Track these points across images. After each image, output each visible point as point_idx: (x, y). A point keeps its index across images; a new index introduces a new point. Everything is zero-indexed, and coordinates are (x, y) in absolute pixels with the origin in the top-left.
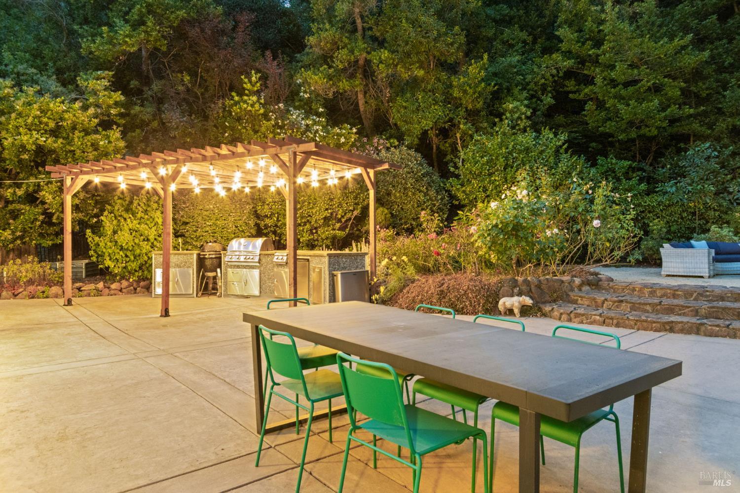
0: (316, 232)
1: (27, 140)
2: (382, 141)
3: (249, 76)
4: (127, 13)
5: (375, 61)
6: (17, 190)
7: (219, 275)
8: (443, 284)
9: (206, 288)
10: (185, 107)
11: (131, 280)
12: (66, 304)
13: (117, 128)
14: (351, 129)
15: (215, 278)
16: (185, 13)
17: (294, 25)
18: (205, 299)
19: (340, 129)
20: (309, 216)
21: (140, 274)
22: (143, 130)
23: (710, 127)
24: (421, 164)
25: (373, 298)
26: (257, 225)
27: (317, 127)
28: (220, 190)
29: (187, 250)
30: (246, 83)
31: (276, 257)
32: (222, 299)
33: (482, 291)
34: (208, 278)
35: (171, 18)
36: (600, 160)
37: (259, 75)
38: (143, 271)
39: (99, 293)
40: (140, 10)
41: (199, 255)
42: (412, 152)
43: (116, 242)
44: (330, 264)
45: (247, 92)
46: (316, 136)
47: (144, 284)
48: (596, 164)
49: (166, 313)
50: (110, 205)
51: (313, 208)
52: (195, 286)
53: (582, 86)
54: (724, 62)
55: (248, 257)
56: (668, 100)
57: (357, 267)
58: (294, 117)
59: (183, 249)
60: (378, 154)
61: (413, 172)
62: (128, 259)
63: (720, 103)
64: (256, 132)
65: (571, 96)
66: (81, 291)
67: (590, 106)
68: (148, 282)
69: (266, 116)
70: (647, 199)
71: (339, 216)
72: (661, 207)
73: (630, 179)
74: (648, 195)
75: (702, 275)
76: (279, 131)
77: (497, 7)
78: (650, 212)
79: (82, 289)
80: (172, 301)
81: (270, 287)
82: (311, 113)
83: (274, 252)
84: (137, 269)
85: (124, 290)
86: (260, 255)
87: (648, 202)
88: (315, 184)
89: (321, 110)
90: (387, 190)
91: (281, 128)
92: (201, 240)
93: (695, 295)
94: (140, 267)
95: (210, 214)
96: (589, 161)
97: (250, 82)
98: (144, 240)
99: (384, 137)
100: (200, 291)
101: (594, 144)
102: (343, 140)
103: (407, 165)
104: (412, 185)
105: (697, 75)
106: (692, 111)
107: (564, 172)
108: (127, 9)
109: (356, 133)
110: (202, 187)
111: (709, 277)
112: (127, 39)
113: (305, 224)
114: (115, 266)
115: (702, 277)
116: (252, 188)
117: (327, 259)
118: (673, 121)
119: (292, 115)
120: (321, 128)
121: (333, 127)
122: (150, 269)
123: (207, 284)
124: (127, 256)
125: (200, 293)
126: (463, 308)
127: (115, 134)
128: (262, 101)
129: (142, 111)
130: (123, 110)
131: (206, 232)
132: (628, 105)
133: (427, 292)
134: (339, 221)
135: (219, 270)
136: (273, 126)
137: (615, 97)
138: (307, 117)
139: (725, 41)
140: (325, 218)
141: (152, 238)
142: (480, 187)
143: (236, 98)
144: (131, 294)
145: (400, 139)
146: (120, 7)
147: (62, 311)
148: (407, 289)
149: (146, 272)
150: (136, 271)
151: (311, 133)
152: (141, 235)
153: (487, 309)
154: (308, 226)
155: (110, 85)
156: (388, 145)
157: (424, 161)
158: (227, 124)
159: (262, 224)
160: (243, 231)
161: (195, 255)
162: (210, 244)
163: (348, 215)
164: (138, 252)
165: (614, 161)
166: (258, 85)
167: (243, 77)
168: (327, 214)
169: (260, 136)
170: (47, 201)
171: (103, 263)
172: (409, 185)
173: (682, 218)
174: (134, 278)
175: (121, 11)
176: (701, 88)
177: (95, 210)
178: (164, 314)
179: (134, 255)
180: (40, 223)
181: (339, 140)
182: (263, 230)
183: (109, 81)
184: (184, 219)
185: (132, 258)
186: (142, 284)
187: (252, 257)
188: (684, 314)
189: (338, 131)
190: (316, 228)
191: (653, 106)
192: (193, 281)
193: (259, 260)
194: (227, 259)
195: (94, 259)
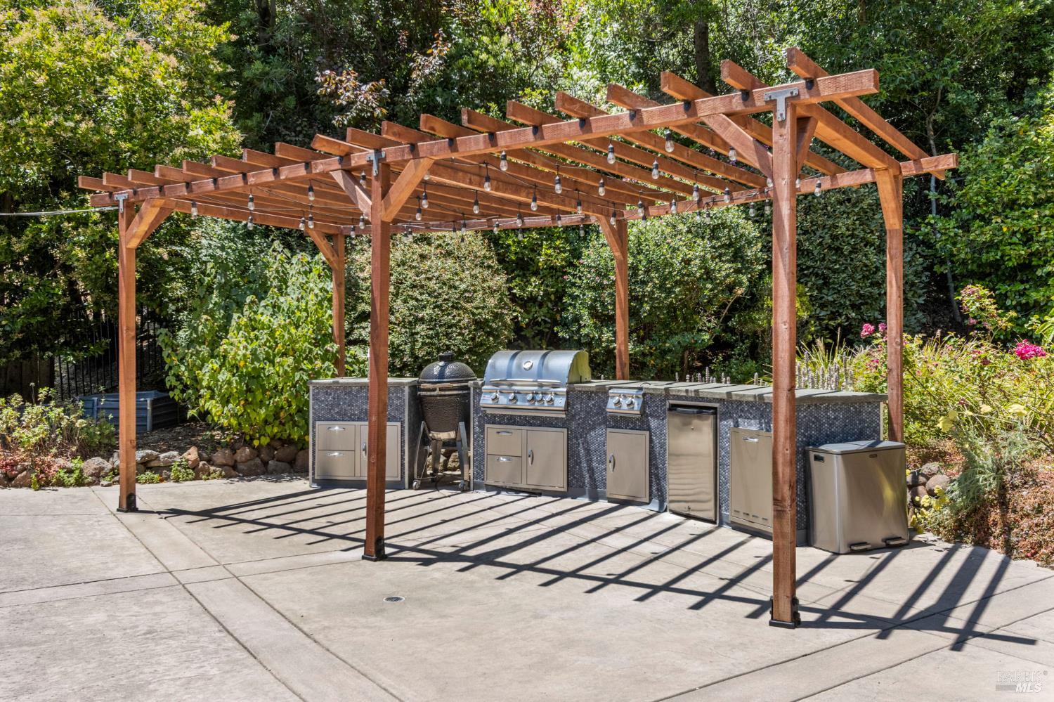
1: (34, 126)
6: (14, 239)
7: (464, 436)
12: (124, 504)
13: (223, 102)
15: (453, 444)
21: (276, 430)
34: (439, 444)
39: (188, 473)
41: (414, 389)
49: (378, 551)
52: (406, 463)
55: (538, 397)
57: (861, 433)
61: (849, 200)
62: (250, 397)
81: (594, 470)
84: (271, 420)
85: (241, 467)
86: (568, 393)
100: (420, 474)
104: (848, 230)
123: (435, 458)
127: (219, 115)
129: (267, 74)
135: (462, 426)
142: (1014, 233)
144: (257, 474)
161: (407, 389)
162: (441, 364)
170: (76, 264)
171: (195, 404)
172: (844, 229)
178: (373, 552)
180: (59, 312)
186: (281, 451)
187: (547, 398)
192: (403, 451)
193: (568, 404)
194: (486, 400)
195: (176, 395)
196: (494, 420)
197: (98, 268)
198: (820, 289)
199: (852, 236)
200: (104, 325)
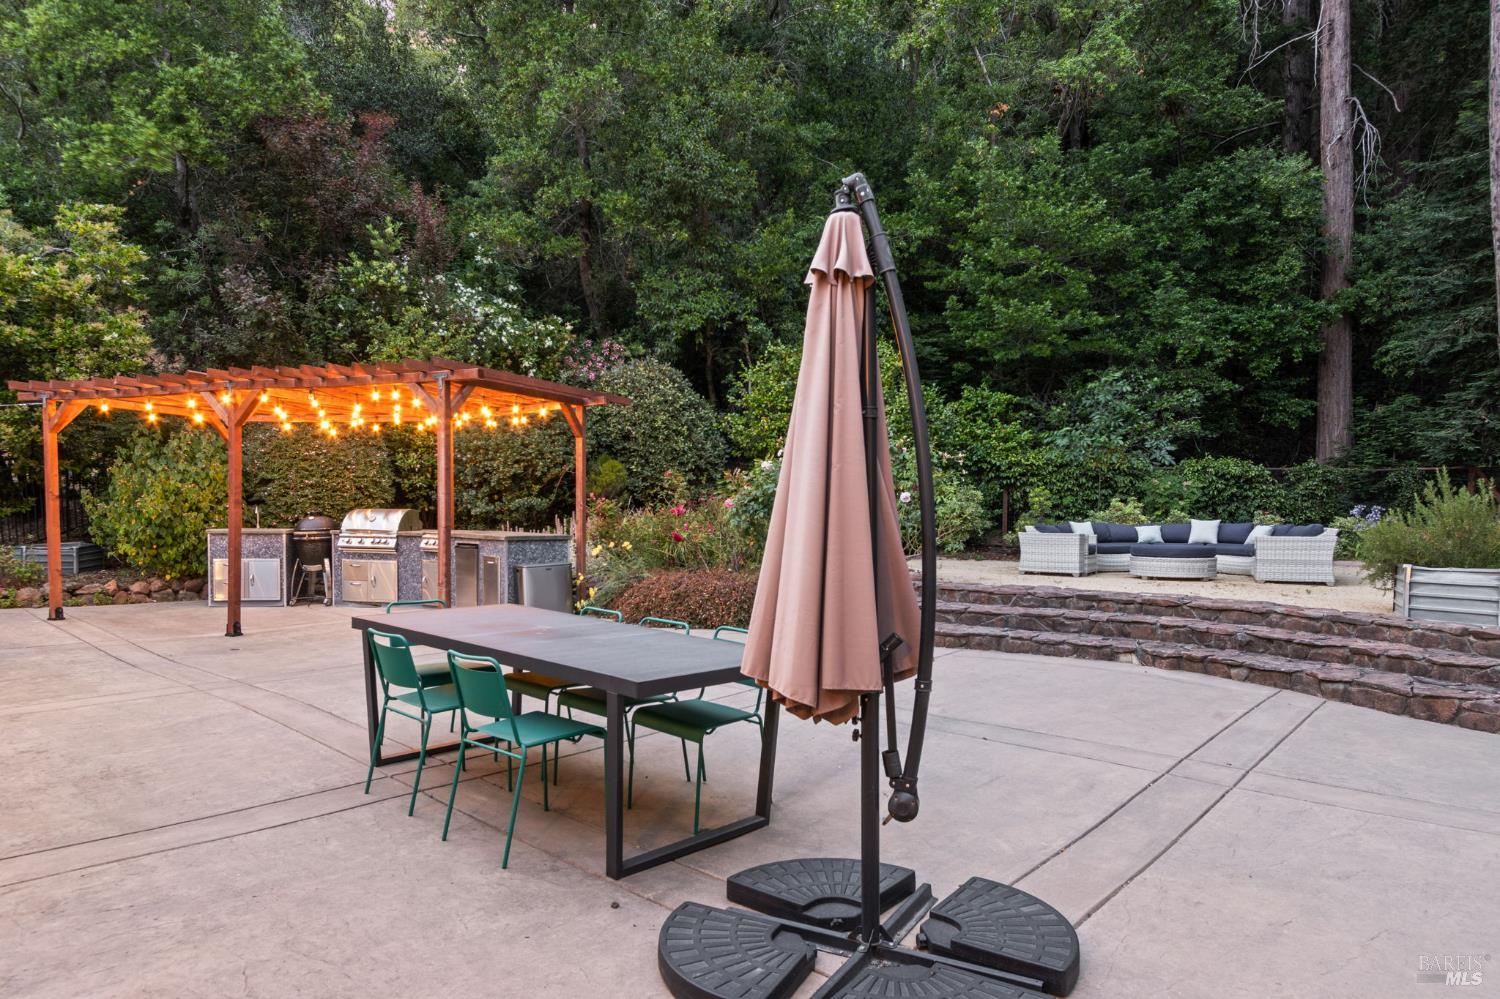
0: (500, 500)
2: (616, 346)
3: (381, 227)
4: (148, 99)
5: (605, 210)
7: (328, 568)
8: (680, 584)
9: (304, 591)
10: (262, 273)
11: (168, 577)
12: (54, 616)
13: (135, 310)
14: (563, 324)
15: (320, 574)
16: (260, 105)
17: (468, 126)
18: (303, 610)
19: (545, 323)
20: (487, 471)
21: (184, 567)
22: (182, 311)
23: (1133, 342)
24: (682, 390)
25: (578, 605)
26: (396, 485)
27: (505, 319)
28: (326, 426)
29: (269, 527)
30: (374, 238)
31: (425, 541)
32: (333, 608)
33: (734, 593)
34: (309, 574)
35: (234, 115)
36: (967, 391)
37: (399, 224)
38: (190, 563)
39: (108, 599)
40: (173, 96)
41: (290, 536)
42: (666, 367)
43: (139, 512)
44: (510, 552)
45: (376, 252)
46: (501, 335)
47: (194, 584)
48: (960, 397)
49: (235, 629)
50: (124, 445)
51: (493, 459)
52: (285, 587)
53: (947, 269)
54: (1157, 243)
55: (377, 540)
56: (1071, 299)
57: (554, 558)
58: (464, 300)
59: (262, 525)
60: (609, 369)
61: (666, 402)
62: (161, 542)
63: (1148, 307)
64: (393, 323)
65: (928, 285)
66: (76, 595)
67: (952, 301)
68: (199, 581)
69: (412, 298)
70: (1031, 455)
71: (538, 474)
72: (1050, 468)
73: (1008, 422)
74: (1033, 448)
75: (1070, 572)
76: (435, 323)
77: (818, 126)
78: (1033, 475)
79: (78, 592)
80: (245, 611)
81: (415, 588)
82: (495, 293)
83: (421, 532)
84: (179, 559)
85: (154, 595)
86: (397, 537)
87: (1031, 460)
88: (491, 424)
89: (512, 288)
90: (622, 430)
91: (439, 318)
92: (295, 510)
93: (1014, 598)
94: (183, 555)
95: (311, 466)
96: (942, 394)
97: (383, 236)
98: (190, 509)
99: (621, 339)
100: (294, 595)
101: (958, 365)
102: (549, 343)
103: (657, 390)
104: (664, 423)
105: (1115, 261)
106: (1101, 320)
107: (903, 410)
108: (148, 90)
109: (572, 332)
110: (296, 421)
111: (1081, 575)
112: (153, 152)
113: (480, 485)
114: (138, 554)
115: (1070, 575)
116: (384, 425)
117: (504, 546)
118: (1075, 334)
119: (459, 297)
120: (510, 320)
121: (532, 319)
122: (202, 558)
123: (306, 584)
124: (159, 536)
125: (294, 600)
126: (706, 619)
127: (132, 319)
128: (406, 270)
129: (180, 278)
130: (144, 278)
131: (303, 496)
132: (1007, 306)
133: (657, 595)
134: (538, 480)
135: (326, 561)
136: (425, 314)
137: (991, 291)
138: (487, 302)
139: (1160, 210)
140: (515, 477)
141: (205, 505)
143: (358, 263)
144: (169, 601)
145: (650, 344)
146: (133, 87)
147: (52, 629)
148: (631, 591)
149: (195, 565)
150: (176, 562)
151: (493, 328)
152: (186, 501)
153: (740, 620)
154: (485, 489)
155: (120, 232)
156: (628, 353)
157: (686, 383)
158: (341, 306)
159: (406, 484)
160: (370, 496)
161: (284, 536)
162: (311, 518)
163: (556, 471)
164: (179, 529)
165: (986, 393)
166: (398, 241)
167: (369, 227)
168: (518, 469)
169: (401, 332)
171: (114, 547)
172: (660, 423)
173: (1080, 486)
174: (173, 574)
175: (135, 93)
176: (1123, 282)
177: (95, 453)
178: (232, 631)
179: (172, 534)
181: (541, 341)
182: (406, 494)
183: (117, 224)
184: (263, 474)
185: (170, 540)
186: (188, 584)
187: (383, 540)
188: (992, 625)
189: (541, 327)
190: (499, 493)
191: (1043, 310)
192: (282, 579)
193: (397, 544)
194: (341, 542)
195: (98, 541)
196: (348, 555)
197: (25, 440)
198: (643, 466)
199: (667, 428)
200: (29, 485)
